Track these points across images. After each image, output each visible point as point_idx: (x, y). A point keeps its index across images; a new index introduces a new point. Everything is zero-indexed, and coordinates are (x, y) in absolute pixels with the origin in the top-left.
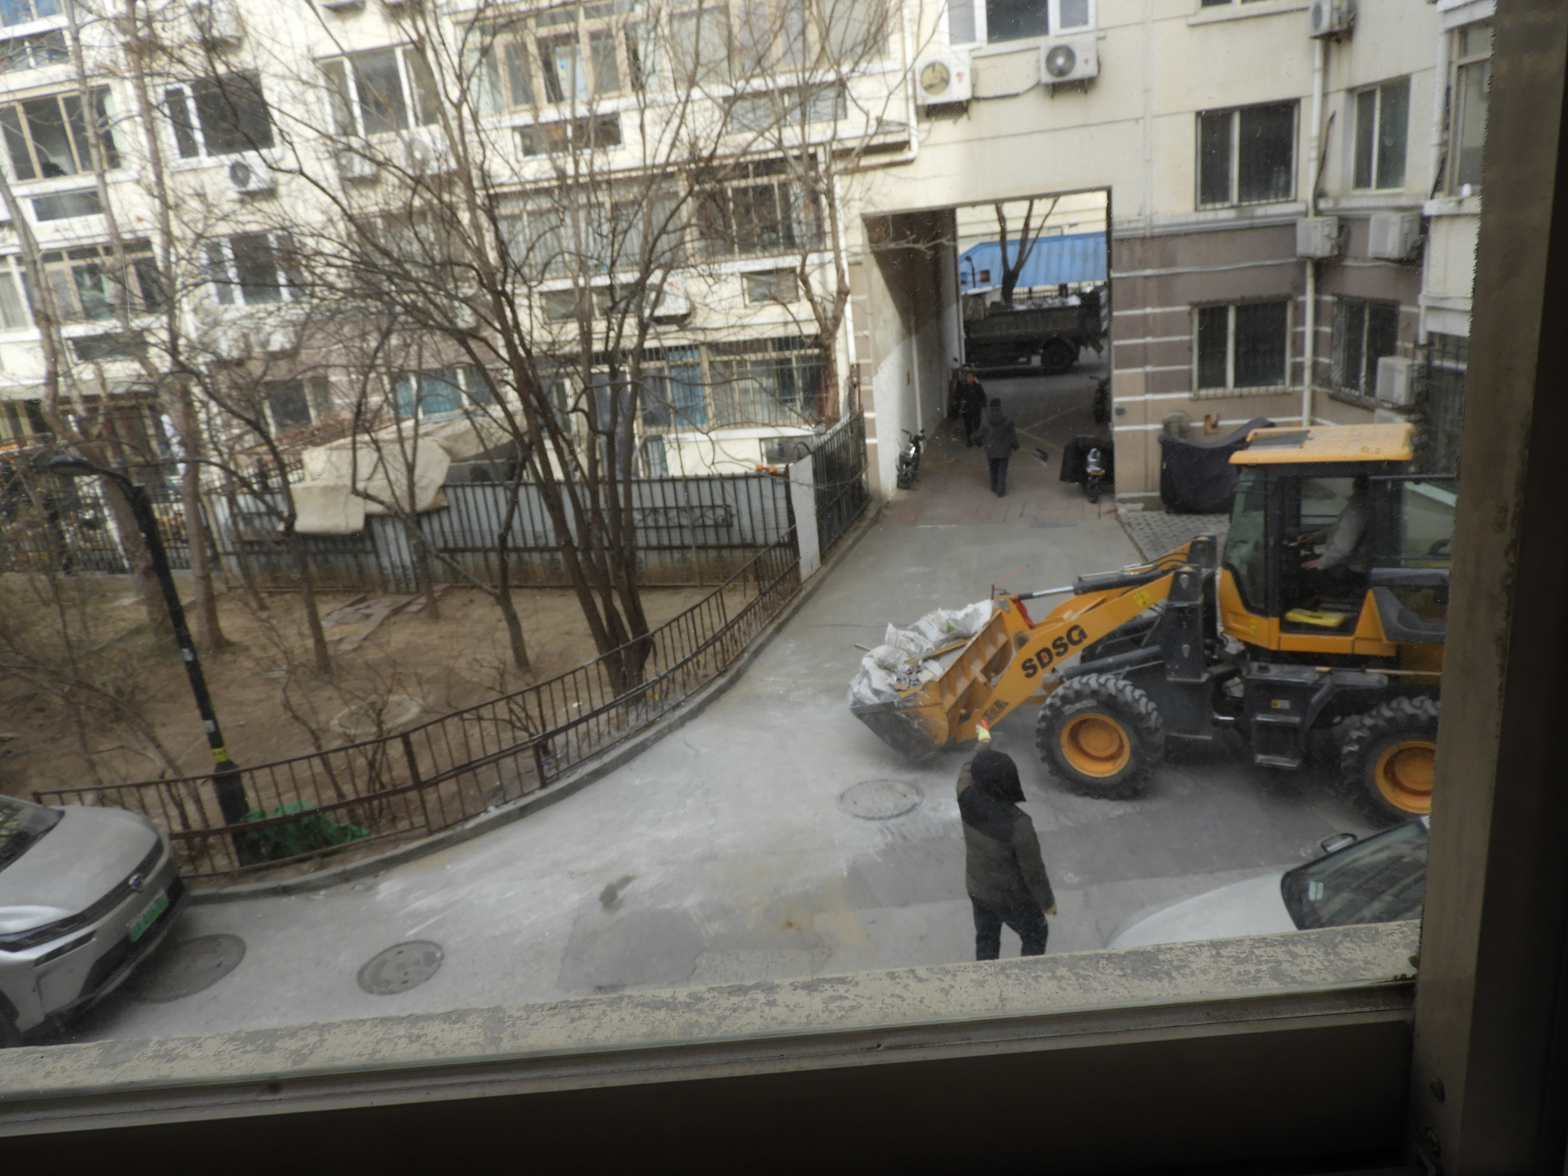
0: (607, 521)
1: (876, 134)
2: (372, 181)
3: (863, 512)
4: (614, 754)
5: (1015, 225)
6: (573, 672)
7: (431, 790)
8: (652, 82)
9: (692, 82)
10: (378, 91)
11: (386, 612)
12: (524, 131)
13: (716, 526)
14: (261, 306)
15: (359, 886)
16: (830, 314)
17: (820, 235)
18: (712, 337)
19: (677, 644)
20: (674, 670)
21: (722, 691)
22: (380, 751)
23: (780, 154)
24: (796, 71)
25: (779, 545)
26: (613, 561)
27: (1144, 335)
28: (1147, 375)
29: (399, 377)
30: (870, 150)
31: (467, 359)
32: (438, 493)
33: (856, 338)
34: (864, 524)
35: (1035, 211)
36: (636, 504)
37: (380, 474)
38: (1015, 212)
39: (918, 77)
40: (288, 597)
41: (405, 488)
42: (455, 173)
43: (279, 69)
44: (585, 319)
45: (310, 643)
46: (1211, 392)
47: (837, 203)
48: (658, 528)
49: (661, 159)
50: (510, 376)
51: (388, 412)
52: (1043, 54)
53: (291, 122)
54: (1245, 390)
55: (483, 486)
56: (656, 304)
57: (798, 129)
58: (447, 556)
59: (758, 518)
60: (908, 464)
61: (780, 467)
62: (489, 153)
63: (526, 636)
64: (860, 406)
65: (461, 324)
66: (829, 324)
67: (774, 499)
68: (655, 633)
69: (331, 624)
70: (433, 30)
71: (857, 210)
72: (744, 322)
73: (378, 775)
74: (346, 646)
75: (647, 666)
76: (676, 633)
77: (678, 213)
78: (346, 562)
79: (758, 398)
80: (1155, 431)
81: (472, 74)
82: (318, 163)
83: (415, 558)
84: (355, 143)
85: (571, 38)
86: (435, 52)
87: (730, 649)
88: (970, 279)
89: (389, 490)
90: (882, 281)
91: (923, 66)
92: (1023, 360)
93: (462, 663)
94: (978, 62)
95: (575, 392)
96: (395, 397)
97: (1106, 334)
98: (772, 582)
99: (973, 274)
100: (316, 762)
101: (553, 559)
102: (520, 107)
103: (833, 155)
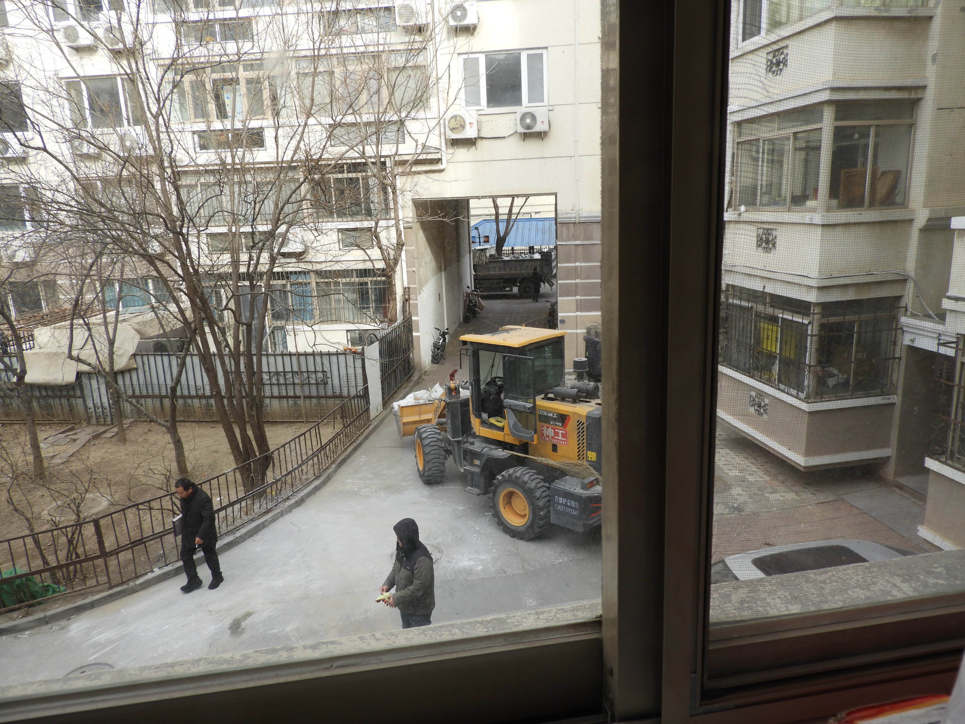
0: (245, 380)
1: (421, 153)
2: (96, 158)
3: (410, 377)
4: (243, 531)
5: (504, 211)
6: (217, 477)
7: (113, 558)
8: (283, 112)
9: (309, 115)
10: (104, 101)
11: (88, 437)
12: (201, 134)
13: (317, 384)
14: (10, 233)
15: (55, 627)
16: (392, 257)
17: (387, 209)
18: (318, 267)
19: (288, 459)
20: (286, 475)
21: (317, 489)
22: (78, 531)
23: (363, 161)
24: (374, 113)
25: (357, 396)
26: (247, 405)
27: (575, 279)
28: (577, 300)
29: (107, 283)
30: (418, 162)
31: (154, 273)
32: (130, 359)
33: (407, 271)
34: (411, 384)
35: (515, 204)
36: (265, 369)
37: (89, 345)
38: (504, 204)
39: (447, 123)
40: (16, 427)
41: (106, 355)
42: (152, 157)
43: (33, 83)
44: (235, 253)
45: (31, 458)
47: (398, 192)
48: (279, 384)
49: (287, 157)
50: (183, 286)
51: (97, 306)
52: (518, 116)
53: (40, 117)
55: (162, 355)
56: (282, 245)
57: (374, 147)
58: (134, 401)
59: (344, 379)
60: (438, 349)
61: (359, 348)
62: (175, 147)
63: (186, 454)
64: (410, 313)
65: (151, 251)
66: (391, 263)
67: (355, 368)
68: (274, 451)
69: (48, 445)
70: (142, 70)
71: (409, 196)
72: (338, 259)
73: (75, 549)
74: (57, 461)
75: (268, 473)
76: (288, 451)
77: (298, 192)
78: (61, 404)
79: (346, 306)
80: (581, 333)
81: (167, 98)
82: (57, 145)
83: (111, 402)
84: (84, 134)
85: (233, 82)
86: (143, 83)
87: (323, 461)
88: (477, 240)
89: (95, 357)
90: (424, 239)
91: (450, 117)
92: (508, 289)
93: (140, 471)
94: (480, 117)
95: (227, 297)
96: (103, 296)
97: (555, 276)
98: (352, 420)
99: (479, 238)
100: (29, 540)
101: (208, 403)
102: (197, 120)
103: (396, 163)
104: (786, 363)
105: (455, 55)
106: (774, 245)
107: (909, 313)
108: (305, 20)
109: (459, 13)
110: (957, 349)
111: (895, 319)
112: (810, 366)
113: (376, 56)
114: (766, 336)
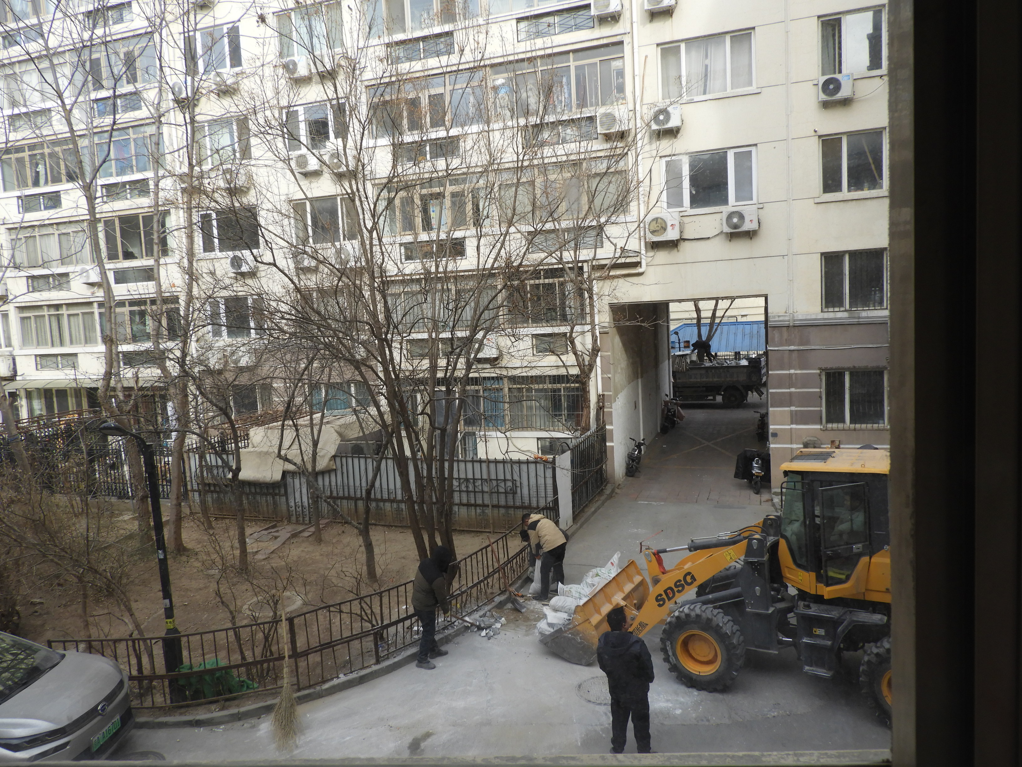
0: (436, 485)
1: (620, 257)
2: (315, 270)
3: (602, 490)
5: (706, 314)
6: (405, 584)
7: (302, 659)
8: (486, 223)
9: (510, 224)
10: (324, 219)
11: (288, 535)
12: (407, 246)
13: (506, 493)
14: (238, 340)
16: (587, 363)
17: (583, 315)
18: (511, 373)
19: (475, 571)
20: (472, 587)
22: (274, 628)
23: (561, 266)
24: (573, 220)
25: (546, 508)
26: (437, 511)
27: (790, 387)
28: (791, 411)
29: (314, 387)
30: (616, 266)
31: (359, 378)
32: (330, 460)
33: (603, 378)
34: (603, 498)
35: (719, 307)
36: (455, 475)
37: (296, 446)
38: (707, 307)
39: (647, 227)
40: (227, 521)
41: (310, 456)
42: (365, 268)
43: (270, 206)
44: (433, 358)
45: (237, 553)
46: (835, 425)
47: (595, 298)
48: (468, 492)
49: (488, 266)
50: (384, 390)
51: (306, 408)
52: (725, 216)
53: (273, 236)
54: (858, 426)
55: (359, 458)
56: (479, 350)
57: (572, 253)
58: (331, 501)
59: (533, 489)
60: (633, 461)
61: (550, 457)
62: (386, 259)
63: (377, 558)
64: (604, 421)
65: (358, 357)
66: (586, 369)
67: (545, 478)
68: (461, 561)
69: (252, 541)
70: (361, 189)
71: (606, 301)
72: (533, 364)
73: (270, 646)
74: (260, 557)
75: (454, 584)
76: (474, 561)
77: (496, 298)
78: (267, 501)
79: (538, 412)
80: (796, 449)
81: (381, 214)
82: (285, 260)
83: (310, 501)
84: (307, 249)
85: (440, 196)
86: (361, 202)
87: (510, 576)
88: (677, 345)
89: (300, 457)
90: (621, 344)
91: (650, 220)
92: (711, 398)
93: (333, 572)
94: (683, 218)
96: (311, 399)
97: (765, 385)
99: (679, 343)
100: (231, 633)
101: (398, 507)
102: (407, 233)
103: (594, 268)
105: (658, 158)
108: (510, 135)
109: (661, 117)
113: (576, 164)
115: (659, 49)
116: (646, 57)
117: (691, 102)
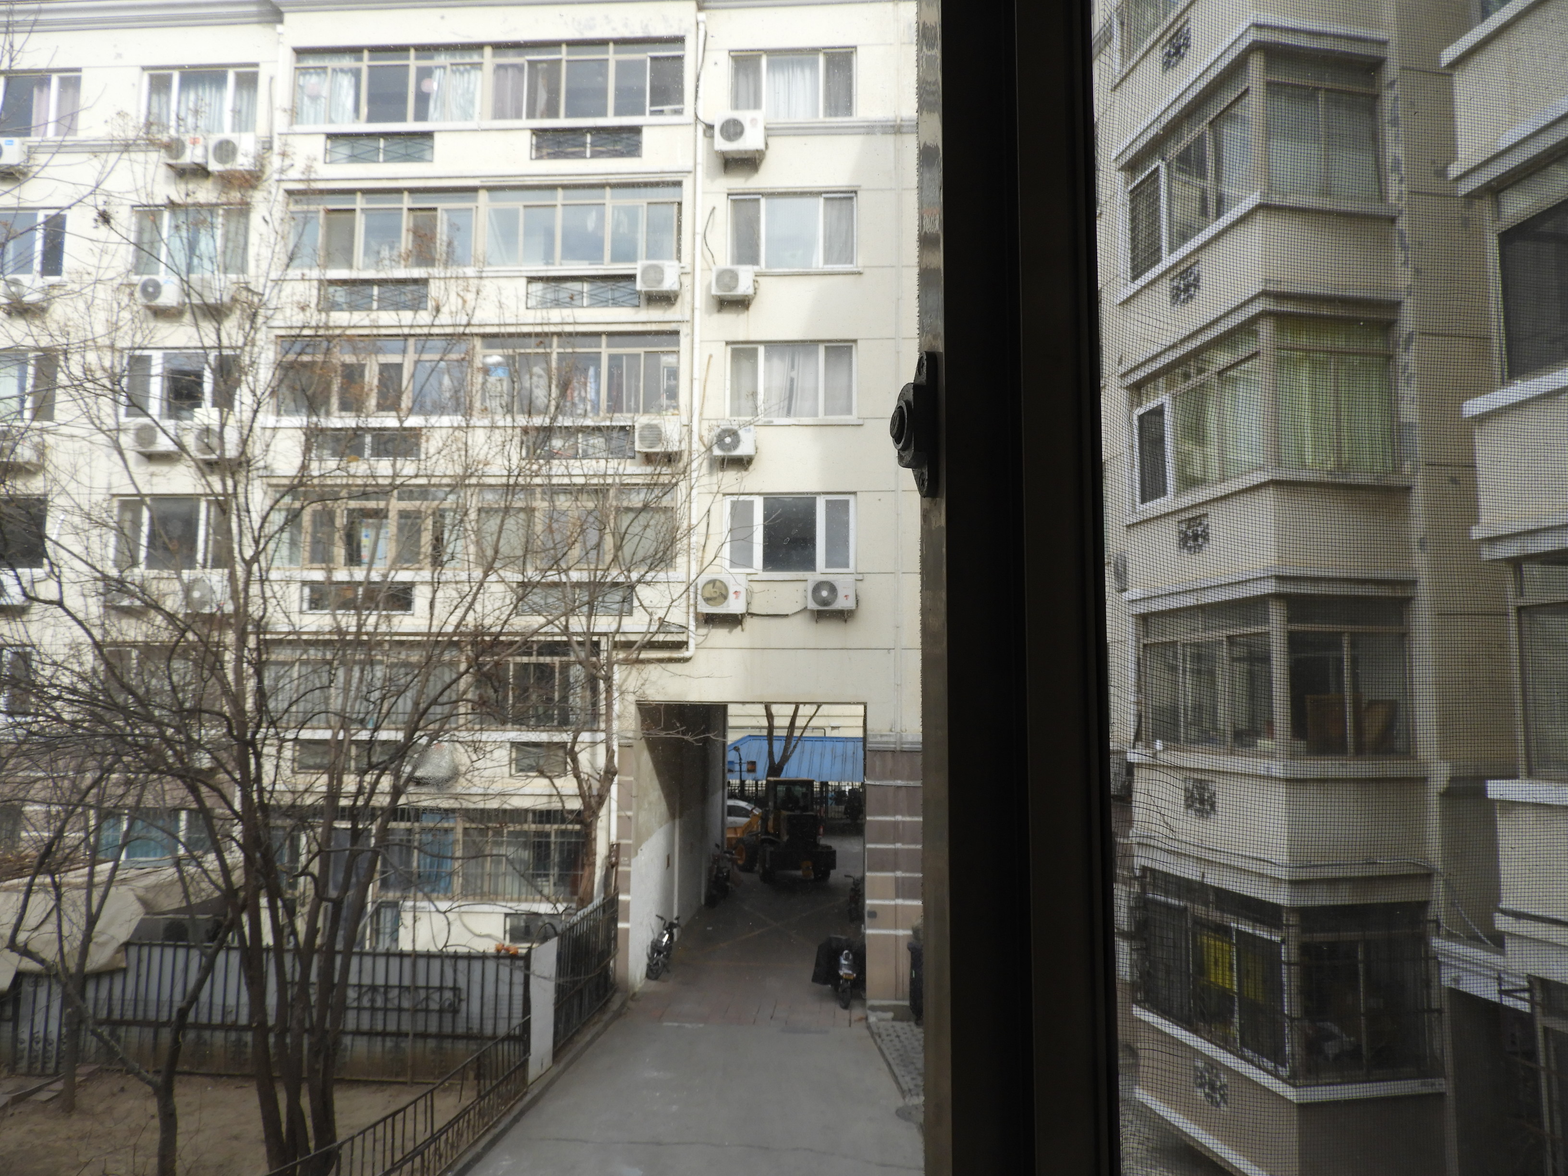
0: (313, 998)
1: (657, 632)
2: (140, 615)
3: (605, 1004)
5: (781, 722)
8: (450, 564)
9: (489, 569)
12: (312, 584)
13: (441, 1011)
16: (595, 792)
17: (595, 715)
18: (470, 803)
19: (368, 1157)
23: (565, 638)
24: (589, 570)
25: (509, 1038)
26: (311, 1048)
27: (894, 842)
28: (897, 879)
29: (107, 815)
30: (652, 645)
31: (194, 806)
32: (118, 951)
33: (619, 817)
34: (606, 1017)
35: (800, 712)
36: (353, 979)
37: (50, 927)
38: (782, 716)
39: (699, 590)
41: (78, 943)
42: (230, 616)
43: (69, 505)
44: (337, 773)
47: (615, 690)
48: (373, 1009)
49: (450, 629)
50: (237, 831)
51: (83, 853)
52: (810, 587)
53: (66, 556)
55: (176, 947)
56: (417, 765)
57: (583, 619)
58: (106, 1031)
59: (489, 1004)
60: (659, 953)
61: (522, 948)
62: (270, 610)
63: (180, 1141)
64: (616, 888)
66: (593, 801)
67: (511, 984)
68: (343, 1143)
71: (632, 697)
76: (369, 1143)
77: (454, 686)
79: (509, 871)
80: (904, 936)
81: (271, 538)
82: (82, 598)
83: (64, 1030)
85: (380, 515)
86: (239, 516)
87: (432, 1166)
88: (737, 768)
89: (56, 946)
91: (705, 581)
94: (753, 584)
95: (309, 852)
96: (97, 840)
98: (494, 1083)
99: (740, 764)
101: (239, 1040)
102: (315, 565)
103: (616, 646)
104: (1250, 1009)
105: (720, 496)
106: (1213, 806)
107: (1443, 932)
108: (500, 439)
109: (728, 440)
110: (1532, 1001)
111: (1422, 940)
112: (1292, 1020)
113: (601, 491)
114: (1213, 960)
115: (729, 348)
116: (711, 356)
117: (769, 425)
